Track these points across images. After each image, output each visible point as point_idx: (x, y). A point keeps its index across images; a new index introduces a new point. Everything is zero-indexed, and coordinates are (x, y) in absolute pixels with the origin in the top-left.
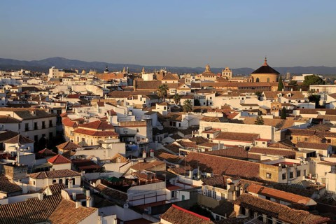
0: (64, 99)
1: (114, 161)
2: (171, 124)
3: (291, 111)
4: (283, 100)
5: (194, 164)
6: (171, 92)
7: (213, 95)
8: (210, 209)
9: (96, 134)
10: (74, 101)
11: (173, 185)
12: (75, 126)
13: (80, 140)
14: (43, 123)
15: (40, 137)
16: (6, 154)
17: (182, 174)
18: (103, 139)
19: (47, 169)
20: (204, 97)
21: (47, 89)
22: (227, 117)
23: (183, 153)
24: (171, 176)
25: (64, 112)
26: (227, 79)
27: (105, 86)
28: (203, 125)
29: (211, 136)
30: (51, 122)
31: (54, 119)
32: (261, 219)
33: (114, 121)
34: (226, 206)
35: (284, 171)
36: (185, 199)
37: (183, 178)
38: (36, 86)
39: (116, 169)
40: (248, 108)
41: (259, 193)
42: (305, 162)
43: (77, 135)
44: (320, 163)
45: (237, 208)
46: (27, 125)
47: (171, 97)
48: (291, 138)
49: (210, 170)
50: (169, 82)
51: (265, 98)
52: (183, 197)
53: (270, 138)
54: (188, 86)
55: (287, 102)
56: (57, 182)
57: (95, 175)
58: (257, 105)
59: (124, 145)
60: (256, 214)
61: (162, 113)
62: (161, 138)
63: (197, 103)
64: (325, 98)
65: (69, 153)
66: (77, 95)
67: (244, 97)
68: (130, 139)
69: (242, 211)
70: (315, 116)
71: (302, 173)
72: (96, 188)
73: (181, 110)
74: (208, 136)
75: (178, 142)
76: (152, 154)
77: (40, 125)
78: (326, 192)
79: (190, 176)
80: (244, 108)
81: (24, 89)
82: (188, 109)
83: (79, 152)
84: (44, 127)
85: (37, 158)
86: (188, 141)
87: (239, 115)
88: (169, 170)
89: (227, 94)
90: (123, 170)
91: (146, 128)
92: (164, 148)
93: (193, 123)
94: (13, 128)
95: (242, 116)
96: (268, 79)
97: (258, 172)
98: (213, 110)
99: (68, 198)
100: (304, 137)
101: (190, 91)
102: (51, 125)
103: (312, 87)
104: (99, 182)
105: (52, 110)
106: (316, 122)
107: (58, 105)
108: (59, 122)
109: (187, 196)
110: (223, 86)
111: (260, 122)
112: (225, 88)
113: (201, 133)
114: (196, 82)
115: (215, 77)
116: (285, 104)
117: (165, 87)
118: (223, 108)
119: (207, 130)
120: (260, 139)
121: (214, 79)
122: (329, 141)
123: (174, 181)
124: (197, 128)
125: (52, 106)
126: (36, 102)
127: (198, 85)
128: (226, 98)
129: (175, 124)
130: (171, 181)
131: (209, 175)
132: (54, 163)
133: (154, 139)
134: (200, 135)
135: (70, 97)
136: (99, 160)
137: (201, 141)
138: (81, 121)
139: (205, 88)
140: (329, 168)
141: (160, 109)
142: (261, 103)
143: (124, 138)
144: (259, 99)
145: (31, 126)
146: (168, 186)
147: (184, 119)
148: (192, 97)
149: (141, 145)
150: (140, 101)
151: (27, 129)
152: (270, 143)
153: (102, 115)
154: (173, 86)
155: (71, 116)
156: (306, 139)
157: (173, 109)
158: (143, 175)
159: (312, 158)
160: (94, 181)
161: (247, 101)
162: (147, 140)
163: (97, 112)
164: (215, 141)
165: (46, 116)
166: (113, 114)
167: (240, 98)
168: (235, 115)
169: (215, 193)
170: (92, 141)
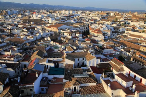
0: (90, 21)
1: (101, 41)
5: (122, 44)
6: (118, 20)
7: (130, 21)
8: (124, 58)
9: (97, 33)
10: (92, 22)
11: (115, 50)
12: (92, 30)
15: (84, 31)
16: (76, 36)
17: (118, 47)
18: (99, 34)
19: (85, 42)
20: (127, 22)
21: (86, 18)
22: (134, 30)
23: (119, 40)
25: (90, 25)
26: (136, 15)
27: (101, 17)
28: (126, 32)
29: (128, 35)
31: (87, 27)
32: (138, 63)
33: (102, 29)
34: (129, 58)
38: (84, 16)
39: (101, 43)
40: (141, 26)
41: (139, 55)
43: (92, 32)
45: (132, 59)
47: (118, 21)
49: (126, 46)
50: (118, 17)
54: (123, 18)
56: (87, 45)
57: (96, 44)
58: (143, 25)
59: (104, 37)
60: (137, 61)
63: (125, 23)
66: (93, 20)
68: (105, 34)
69: (133, 60)
72: (96, 48)
73: (120, 26)
75: (118, 36)
76: (111, 40)
79: (120, 48)
80: (139, 26)
81: (81, 17)
82: (122, 25)
83: (93, 38)
84: (85, 29)
85: (83, 38)
86: (121, 36)
87: (138, 28)
88: (115, 45)
89: (135, 21)
90: (103, 44)
91: (110, 32)
92: (114, 38)
93: (124, 30)
94: (78, 29)
97: (140, 48)
98: (130, 26)
99: (89, 53)
102: (86, 28)
104: (97, 46)
107: (88, 23)
108: (88, 27)
109: (119, 53)
112: (134, 19)
113: (125, 34)
114: (126, 16)
117: (117, 19)
118: (133, 26)
119: (127, 33)
120: (142, 37)
121: (131, 15)
124: (124, 32)
125: (87, 23)
126: (83, 22)
127: (126, 18)
128: (134, 22)
129: (118, 30)
130: (115, 48)
131: (126, 47)
132: (87, 40)
133: (112, 34)
135: (91, 20)
136: (97, 40)
137: (125, 36)
138: (94, 29)
139: (128, 18)
141: (115, 25)
142: (145, 25)
143: (104, 34)
144: (145, 23)
145: (82, 29)
146: (114, 50)
147: (121, 29)
148: (124, 22)
149: (108, 36)
150: (109, 23)
151: (81, 29)
152: (145, 39)
153: (99, 27)
154: (119, 18)
155: (91, 27)
157: (118, 25)
158: (108, 46)
160: (96, 46)
161: (140, 24)
162: (110, 35)
163: (98, 26)
164: (129, 37)
165: (85, 26)
166: (102, 27)
167: (139, 23)
168: (136, 28)
169: (126, 53)
170: (96, 34)
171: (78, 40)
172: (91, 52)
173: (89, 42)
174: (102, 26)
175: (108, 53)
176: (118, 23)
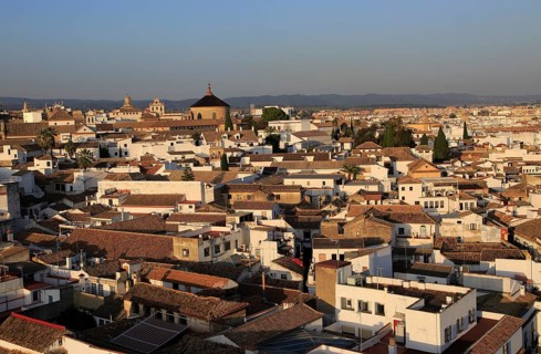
2: (58, 188)
3: (238, 159)
4: (228, 143)
6: (62, 138)
7: (128, 141)
8: (91, 311)
11: (39, 282)
17: (55, 264)
20: (115, 145)
22: (146, 172)
23: (65, 231)
24: (37, 267)
26: (158, 115)
28: (104, 186)
29: (115, 202)
32: (159, 316)
34: (113, 303)
35: (206, 244)
36: (54, 300)
37: (56, 268)
40: (179, 157)
41: (164, 279)
42: (236, 229)
44: (256, 229)
45: (128, 305)
47: (62, 147)
48: (230, 197)
49: (102, 254)
50: (61, 123)
51: (204, 142)
52: (51, 298)
53: (200, 199)
54: (91, 128)
55: (234, 146)
58: (192, 153)
60: (153, 309)
61: (43, 172)
62: (36, 210)
63: (104, 153)
64: (289, 139)
67: (174, 142)
69: (135, 308)
70: (268, 164)
71: (233, 245)
73: (76, 166)
74: (111, 202)
75: (61, 215)
79: (67, 266)
80: (173, 157)
82: (86, 161)
86: (77, 211)
87: (163, 168)
88: (34, 259)
89: (150, 138)
92: (38, 226)
95: (167, 169)
96: (214, 115)
97: (172, 249)
98: (127, 163)
100: (246, 194)
101: (94, 136)
103: (271, 124)
106: (268, 171)
109: (56, 295)
110: (148, 127)
111: (189, 177)
112: (151, 130)
113: (99, 199)
114: (109, 122)
115: (140, 113)
116: (231, 150)
118: (142, 159)
119: (109, 194)
120: (186, 202)
121: (137, 117)
122: (278, 197)
123: (42, 275)
124: (92, 192)
127: (110, 127)
128: (148, 144)
129: (64, 188)
131: (97, 260)
133: (23, 213)
134: (99, 201)
137: (99, 210)
139: (120, 130)
140: (265, 235)
141: (41, 166)
142: (198, 150)
144: (196, 144)
147: (78, 179)
148: (95, 146)
150: (5, 155)
152: (198, 206)
154: (66, 129)
156: (249, 197)
157: (64, 165)
159: (247, 223)
161: (178, 148)
162: (8, 216)
164: (119, 210)
167: (168, 143)
168: (158, 168)
169: (101, 286)
176: (61, 154)
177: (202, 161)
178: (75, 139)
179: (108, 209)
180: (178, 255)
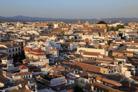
0: (24, 38)
1: (44, 66)
2: (66, 48)
3: (112, 41)
4: (109, 36)
5: (76, 67)
6: (66, 33)
7: (82, 34)
8: (82, 87)
9: (37, 55)
10: (28, 38)
11: (68, 77)
12: (29, 51)
13: (31, 57)
14: (16, 49)
15: (15, 54)
16: (3, 64)
17: (71, 72)
18: (40, 57)
19: (19, 71)
20: (78, 35)
21: (17, 33)
22: (88, 46)
23: (71, 62)
24: (67, 73)
25: (24, 44)
26: (87, 26)
27: (40, 31)
28: (79, 49)
29: (82, 53)
30: (19, 48)
31: (20, 47)
33: (44, 49)
35: (110, 70)
36: (73, 83)
38: (12, 31)
39: (46, 70)
40: (95, 40)
41: (101, 81)
43: (30, 55)
45: (92, 88)
46: (10, 50)
47: (66, 35)
48: (112, 54)
49: (82, 69)
50: (65, 29)
51: (102, 35)
52: (72, 82)
53: (104, 54)
54: (72, 30)
56: (23, 77)
58: (99, 38)
59: (48, 60)
60: (100, 90)
61: (62, 43)
62: (62, 54)
63: (76, 38)
65: (27, 63)
66: (29, 35)
67: (94, 35)
68: (50, 56)
69: (95, 89)
70: (121, 43)
71: (116, 70)
73: (70, 41)
74: (81, 53)
75: (69, 56)
76: (59, 63)
77: (15, 50)
78: (125, 78)
79: (74, 73)
80: (94, 40)
81: (8, 32)
82: (72, 40)
83: (31, 63)
85: (15, 66)
86: (73, 56)
88: (66, 70)
89: (87, 34)
90: (48, 70)
91: (56, 51)
92: (64, 59)
93: (75, 47)
94: (5, 51)
95: (93, 44)
96: (103, 26)
97: (100, 70)
98: (82, 41)
99: (28, 88)
100: (117, 53)
101: (73, 32)
103: (120, 30)
105: (19, 43)
106: (121, 45)
107: (22, 41)
108: (22, 47)
109: (73, 82)
110: (86, 30)
111: (100, 47)
112: (86, 31)
113: (78, 52)
114: (75, 28)
115: (83, 25)
116: (110, 38)
117: (63, 32)
118: (86, 40)
119: (80, 51)
120: (100, 55)
122: (126, 55)
123: (68, 75)
124: (76, 50)
125: (19, 41)
126: (13, 39)
127: (76, 30)
128: (87, 35)
129: (67, 48)
130: (67, 75)
131: (81, 72)
132: (22, 69)
133: (60, 55)
134: (77, 53)
135: (26, 36)
136: (39, 66)
137: (78, 56)
138: (31, 49)
139: (79, 30)
141: (62, 41)
143: (48, 56)
144: (100, 36)
145: (12, 50)
146: (66, 78)
147: (71, 46)
148: (74, 36)
149: (55, 58)
150: (53, 38)
151: (10, 52)
152: (104, 56)
153: (39, 46)
154: (66, 31)
155: (27, 46)
157: (67, 41)
158: (56, 74)
161: (95, 37)
162: (57, 56)
163: (38, 44)
164: (83, 56)
165: (17, 46)
166: (44, 46)
167: (92, 35)
168: (91, 43)
169: (84, 80)
170: (36, 57)
171: (6, 71)
172: (30, 87)
173: (26, 70)
174: (44, 44)
175: (58, 84)
176: (66, 38)
177: (102, 41)
178: (69, 34)
179: (80, 55)
180: (102, 72)
